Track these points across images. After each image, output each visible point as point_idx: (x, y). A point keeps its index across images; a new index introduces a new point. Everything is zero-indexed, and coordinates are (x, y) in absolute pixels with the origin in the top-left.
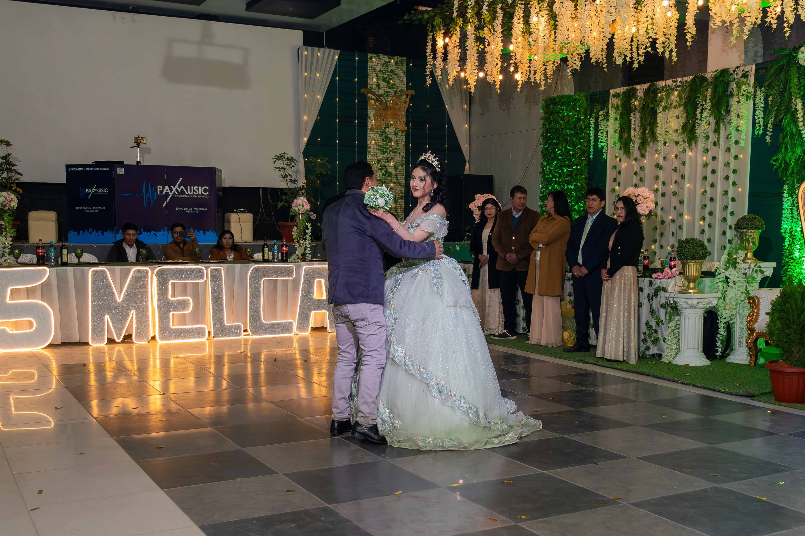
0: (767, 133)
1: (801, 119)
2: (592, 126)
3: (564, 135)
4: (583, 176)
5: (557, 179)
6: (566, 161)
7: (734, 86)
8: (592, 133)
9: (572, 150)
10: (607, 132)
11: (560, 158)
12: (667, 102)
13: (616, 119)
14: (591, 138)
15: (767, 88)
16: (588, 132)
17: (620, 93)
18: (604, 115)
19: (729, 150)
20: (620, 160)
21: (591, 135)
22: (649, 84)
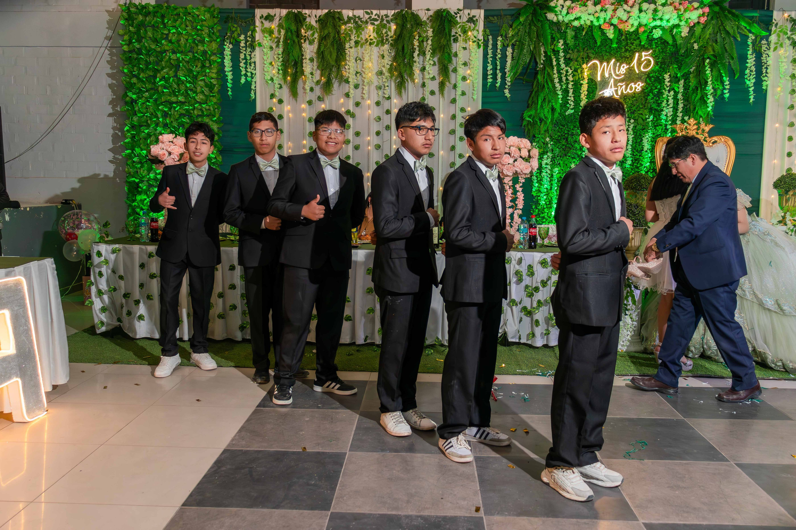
0: (507, 87)
1: (556, 76)
2: (228, 52)
3: (170, 59)
4: (215, 118)
5: (161, 120)
6: (177, 96)
7: (456, 31)
8: (228, 63)
9: (190, 82)
10: (255, 63)
11: (165, 90)
12: (358, 37)
13: (271, 48)
14: (227, 69)
15: (504, 38)
16: (219, 60)
17: (275, 15)
18: (248, 41)
19: (454, 101)
20: (280, 101)
21: (226, 64)
22: (326, 11)
